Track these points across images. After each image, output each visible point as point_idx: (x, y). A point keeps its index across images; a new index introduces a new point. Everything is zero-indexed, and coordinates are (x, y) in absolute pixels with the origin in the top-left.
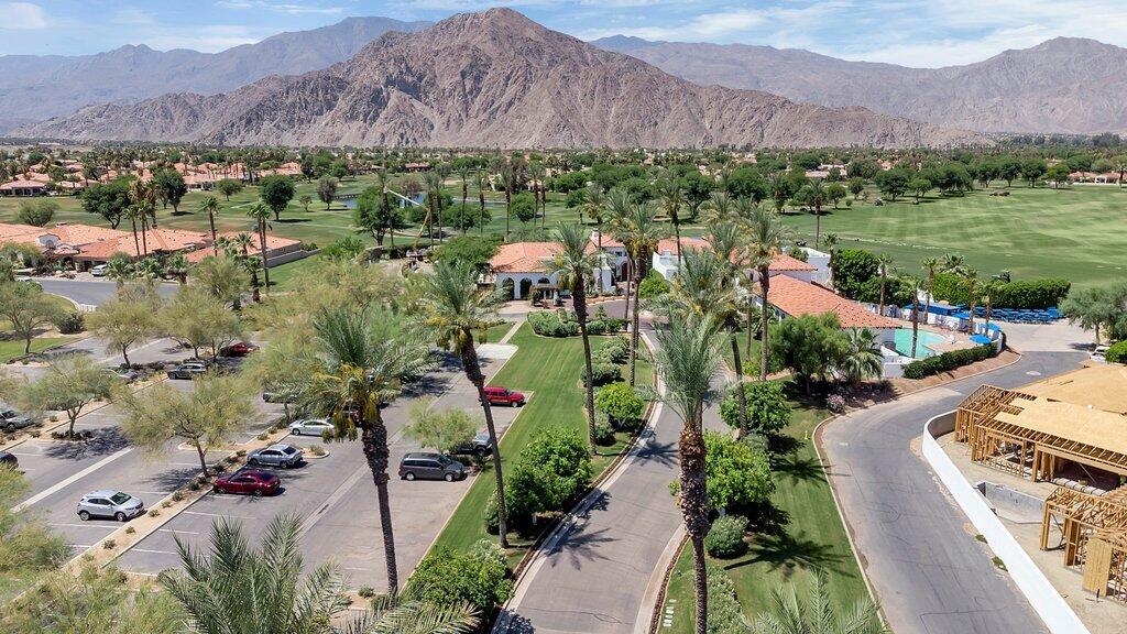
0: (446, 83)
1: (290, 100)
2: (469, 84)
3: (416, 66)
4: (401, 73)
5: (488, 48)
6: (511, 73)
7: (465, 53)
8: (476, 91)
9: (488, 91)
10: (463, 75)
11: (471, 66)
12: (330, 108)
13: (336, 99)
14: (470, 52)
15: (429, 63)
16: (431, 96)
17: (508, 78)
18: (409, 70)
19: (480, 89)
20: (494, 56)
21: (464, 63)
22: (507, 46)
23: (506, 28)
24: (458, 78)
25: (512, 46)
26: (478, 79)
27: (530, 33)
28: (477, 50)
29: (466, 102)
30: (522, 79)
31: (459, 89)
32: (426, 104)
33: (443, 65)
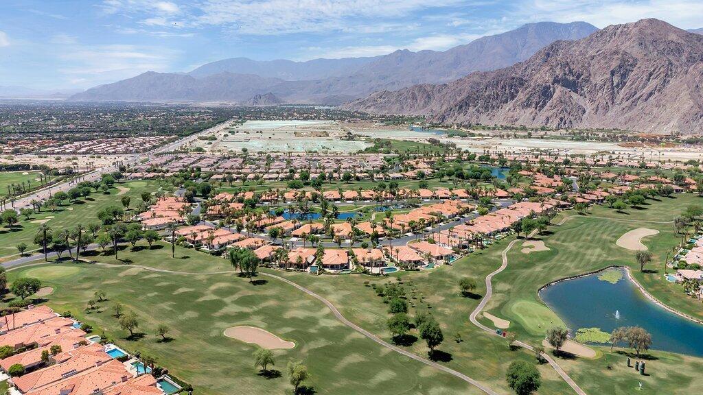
0: (598, 80)
1: (487, 93)
2: (616, 80)
3: (576, 68)
4: (565, 74)
5: (636, 51)
6: (654, 71)
7: (615, 57)
8: (622, 84)
9: (631, 85)
10: (613, 73)
11: (620, 67)
12: (513, 98)
13: (517, 92)
14: (620, 56)
15: (586, 65)
16: (585, 89)
17: (651, 75)
18: (571, 71)
19: (625, 83)
20: (639, 57)
21: (614, 64)
22: (651, 48)
23: (652, 34)
24: (608, 76)
25: (655, 48)
26: (624, 76)
27: (672, 37)
28: (626, 54)
29: (613, 94)
30: (663, 75)
31: (608, 84)
32: (581, 95)
33: (597, 67)
